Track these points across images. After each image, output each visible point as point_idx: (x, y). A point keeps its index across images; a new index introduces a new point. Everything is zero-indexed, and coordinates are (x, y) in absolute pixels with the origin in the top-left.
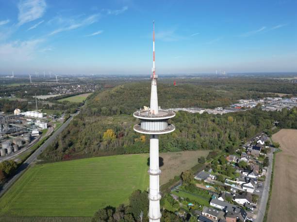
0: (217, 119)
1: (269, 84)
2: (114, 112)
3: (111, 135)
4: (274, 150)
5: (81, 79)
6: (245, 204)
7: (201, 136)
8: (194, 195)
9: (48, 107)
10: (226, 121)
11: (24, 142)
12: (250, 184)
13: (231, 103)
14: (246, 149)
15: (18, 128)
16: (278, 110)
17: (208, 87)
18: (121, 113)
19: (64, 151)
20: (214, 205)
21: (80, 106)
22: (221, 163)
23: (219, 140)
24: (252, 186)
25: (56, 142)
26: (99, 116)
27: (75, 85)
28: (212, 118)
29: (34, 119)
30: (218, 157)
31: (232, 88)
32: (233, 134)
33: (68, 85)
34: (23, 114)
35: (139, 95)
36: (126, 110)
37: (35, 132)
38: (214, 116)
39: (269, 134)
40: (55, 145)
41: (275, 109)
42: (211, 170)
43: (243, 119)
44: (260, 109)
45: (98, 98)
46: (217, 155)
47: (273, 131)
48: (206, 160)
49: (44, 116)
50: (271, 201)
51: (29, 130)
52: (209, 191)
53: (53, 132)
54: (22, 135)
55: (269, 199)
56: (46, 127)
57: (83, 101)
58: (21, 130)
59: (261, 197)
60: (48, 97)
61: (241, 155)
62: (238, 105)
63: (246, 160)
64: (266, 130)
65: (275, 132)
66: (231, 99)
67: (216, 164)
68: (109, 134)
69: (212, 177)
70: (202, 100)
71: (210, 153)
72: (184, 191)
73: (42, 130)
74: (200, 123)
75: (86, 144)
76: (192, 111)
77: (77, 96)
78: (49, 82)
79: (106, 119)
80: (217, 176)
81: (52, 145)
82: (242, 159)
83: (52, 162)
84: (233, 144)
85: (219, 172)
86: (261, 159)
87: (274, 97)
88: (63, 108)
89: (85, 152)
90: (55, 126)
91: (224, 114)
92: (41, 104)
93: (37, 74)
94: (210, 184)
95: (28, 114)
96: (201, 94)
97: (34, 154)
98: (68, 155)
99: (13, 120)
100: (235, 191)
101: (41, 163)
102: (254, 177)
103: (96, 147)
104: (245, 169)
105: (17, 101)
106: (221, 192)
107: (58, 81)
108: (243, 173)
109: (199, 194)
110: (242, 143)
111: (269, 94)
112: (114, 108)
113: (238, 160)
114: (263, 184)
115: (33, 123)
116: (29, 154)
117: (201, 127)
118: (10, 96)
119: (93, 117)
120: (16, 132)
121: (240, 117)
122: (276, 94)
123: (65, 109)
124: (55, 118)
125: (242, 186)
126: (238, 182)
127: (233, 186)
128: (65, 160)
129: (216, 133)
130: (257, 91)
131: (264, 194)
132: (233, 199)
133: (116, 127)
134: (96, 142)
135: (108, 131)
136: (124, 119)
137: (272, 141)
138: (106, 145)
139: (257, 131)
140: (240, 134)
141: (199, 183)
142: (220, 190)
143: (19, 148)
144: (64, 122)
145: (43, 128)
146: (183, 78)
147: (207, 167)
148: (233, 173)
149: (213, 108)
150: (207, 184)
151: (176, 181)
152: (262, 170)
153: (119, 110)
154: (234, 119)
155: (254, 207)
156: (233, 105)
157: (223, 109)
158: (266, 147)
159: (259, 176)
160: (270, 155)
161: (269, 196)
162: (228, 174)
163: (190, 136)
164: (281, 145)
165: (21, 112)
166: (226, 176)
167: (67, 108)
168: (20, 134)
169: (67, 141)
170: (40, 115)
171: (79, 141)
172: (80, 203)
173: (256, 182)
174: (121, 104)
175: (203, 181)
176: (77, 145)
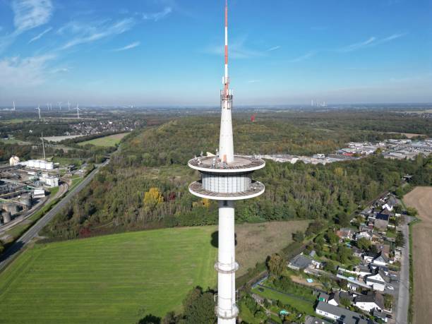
0: (318, 172)
1: (391, 120)
2: (161, 160)
3: (155, 197)
4: (409, 219)
5: (115, 112)
6: (372, 312)
7: (295, 198)
8: (289, 294)
9: (61, 154)
10: (332, 174)
11: (20, 208)
12: (378, 277)
13: (337, 147)
14: (366, 219)
15: (13, 185)
16: (408, 158)
17: (301, 125)
18: (172, 163)
19: (81, 223)
20: (323, 313)
21: (110, 152)
22: (328, 242)
23: (323, 205)
24: (382, 280)
25: (70, 208)
26: (138, 167)
27: (106, 121)
28: (311, 170)
29: (39, 172)
30: (322, 232)
31: (336, 126)
32: (345, 195)
33: (94, 121)
34: (23, 164)
35: (199, 135)
36: (181, 157)
37: (39, 192)
38: (313, 167)
39: (398, 195)
40: (67, 213)
41: (404, 156)
42: (313, 253)
43: (358, 172)
44: (382, 157)
45: (138, 140)
46: (322, 227)
47: (404, 190)
48: (304, 235)
49: (55, 167)
50: (413, 305)
51: (30, 189)
52: (312, 289)
53: (68, 192)
54: (19, 197)
55: (411, 302)
56: (57, 184)
57: (116, 145)
58: (17, 189)
59: (397, 299)
60: (64, 138)
61: (358, 228)
62: (347, 150)
63: (368, 236)
64: (393, 189)
65: (407, 191)
66: (336, 141)
67: (320, 242)
68: (153, 194)
69: (315, 265)
70: (294, 142)
71: (310, 224)
72: (272, 288)
73: (49, 189)
74: (294, 178)
75: (117, 210)
76: (279, 159)
77: (106, 137)
78: (67, 116)
79: (148, 172)
80: (324, 263)
81: (62, 213)
82: (361, 234)
83: (61, 240)
84: (346, 211)
85: (326, 256)
86: (390, 233)
87: (399, 139)
88: (84, 155)
89: (114, 224)
90: (70, 183)
91: (327, 164)
92: (51, 149)
93: (49, 105)
94: (313, 277)
95: (30, 164)
96: (293, 134)
97: (33, 227)
98: (88, 229)
99: (7, 173)
100: (354, 289)
101: (45, 241)
102: (383, 264)
103: (132, 216)
104: (366, 251)
105: (17, 144)
106: (331, 290)
107: (80, 116)
108: (365, 257)
109: (297, 294)
110: (359, 209)
111: (392, 135)
112: (162, 155)
113: (354, 236)
114: (399, 275)
115: (37, 177)
116: (27, 226)
117: (295, 184)
118: (7, 137)
119: (130, 168)
120: (8, 192)
121: (352, 168)
122: (402, 134)
123: (87, 157)
124: (72, 169)
125: (365, 279)
126: (358, 273)
127: (351, 279)
128: (82, 237)
129: (318, 193)
130: (374, 130)
131: (401, 293)
132: (352, 303)
133: (165, 185)
134: (132, 208)
135: (151, 190)
136: (177, 171)
137: (404, 206)
138: (148, 213)
139: (380, 189)
140: (355, 194)
141: (296, 275)
142: (330, 286)
143: (12, 218)
144: (85, 177)
145: (52, 186)
146: (264, 111)
147: (307, 247)
148: (349, 258)
149: (310, 155)
150: (308, 276)
151: (259, 272)
152: (394, 253)
153: (169, 157)
154: (344, 171)
155: (389, 316)
156: (340, 151)
157: (326, 156)
158: (397, 215)
159: (391, 262)
160: (403, 228)
161: (411, 297)
162: (341, 260)
163: (279, 198)
164: (419, 212)
165: (21, 161)
166: (339, 264)
167: (91, 155)
168: (15, 196)
169: (87, 206)
170: (49, 166)
171: (106, 206)
172: (102, 310)
173: (387, 273)
174: (173, 149)
175: (301, 271)
176: (103, 213)
